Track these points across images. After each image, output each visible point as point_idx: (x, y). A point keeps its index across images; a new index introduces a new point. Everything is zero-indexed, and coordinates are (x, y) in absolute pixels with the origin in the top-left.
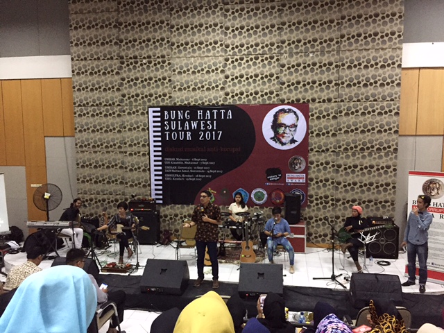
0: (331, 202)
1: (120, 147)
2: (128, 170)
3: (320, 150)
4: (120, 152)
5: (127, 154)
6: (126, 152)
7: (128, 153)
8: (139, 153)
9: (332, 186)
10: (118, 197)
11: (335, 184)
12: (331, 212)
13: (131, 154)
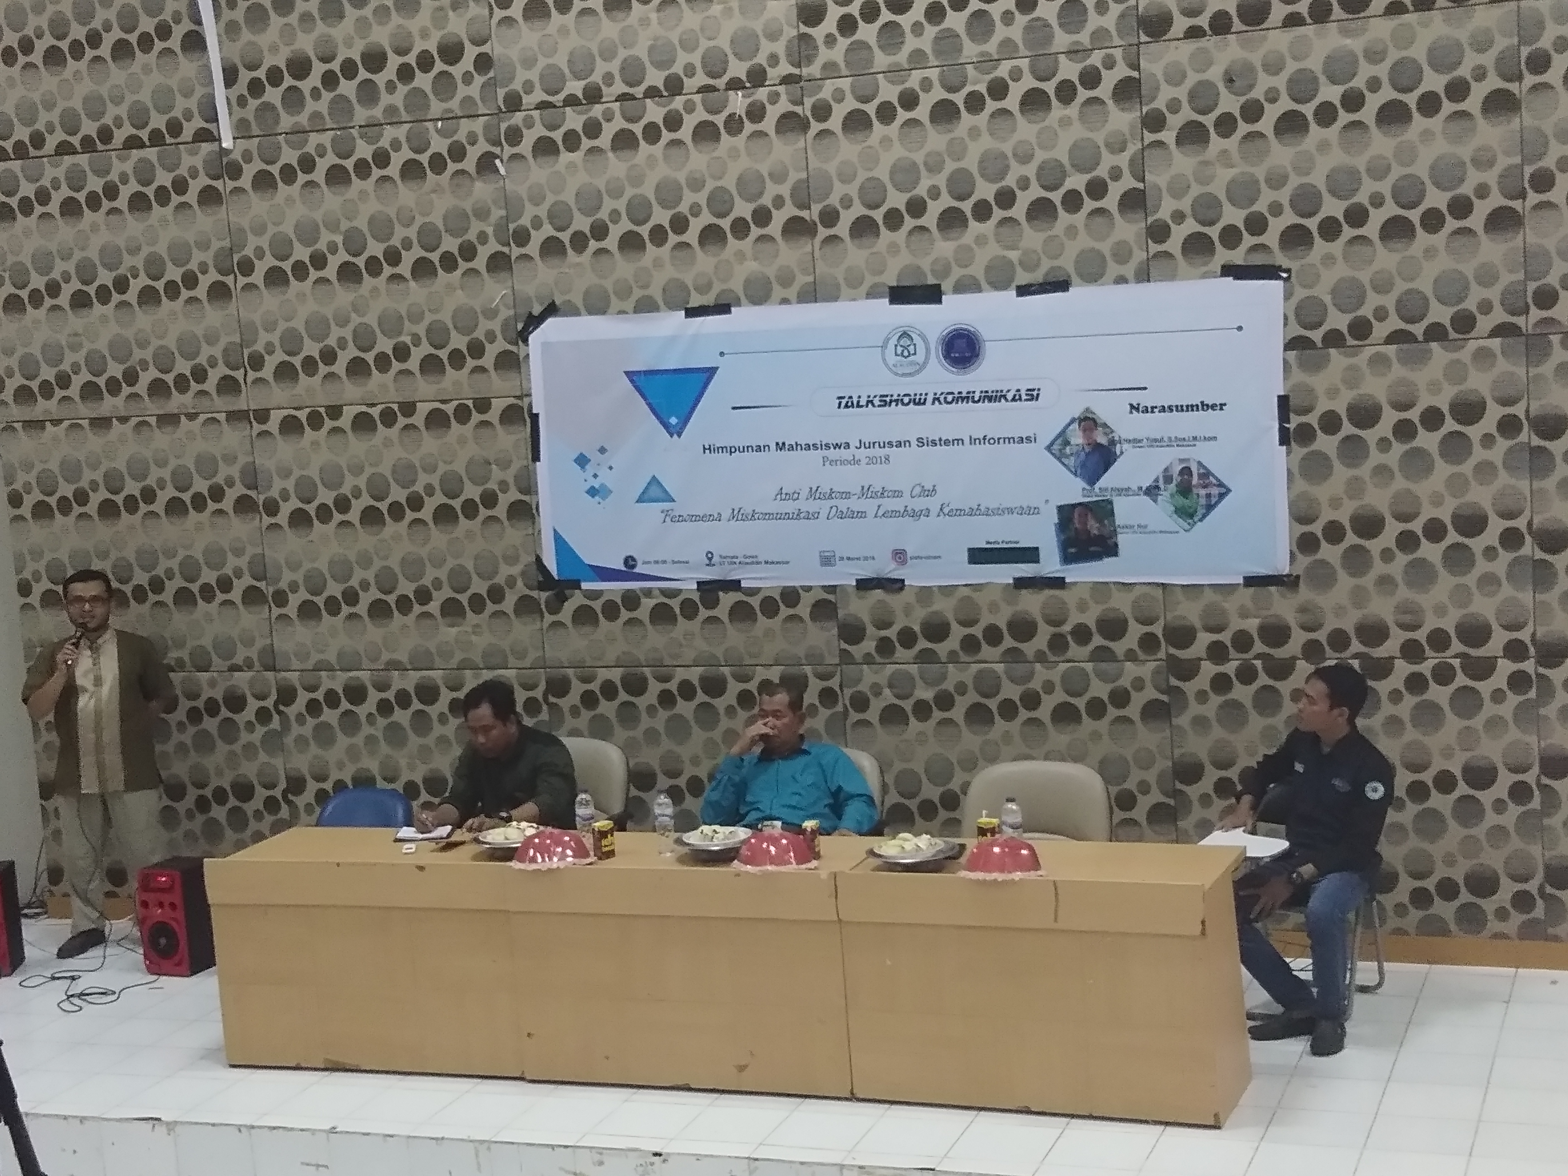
0: (1505, 667)
1: (229, 386)
2: (282, 518)
3: (1418, 330)
4: (234, 416)
5: (273, 425)
6: (263, 416)
7: (276, 417)
8: (335, 412)
9: (1505, 557)
10: (242, 679)
11: (1529, 548)
12: (1514, 733)
13: (291, 426)
